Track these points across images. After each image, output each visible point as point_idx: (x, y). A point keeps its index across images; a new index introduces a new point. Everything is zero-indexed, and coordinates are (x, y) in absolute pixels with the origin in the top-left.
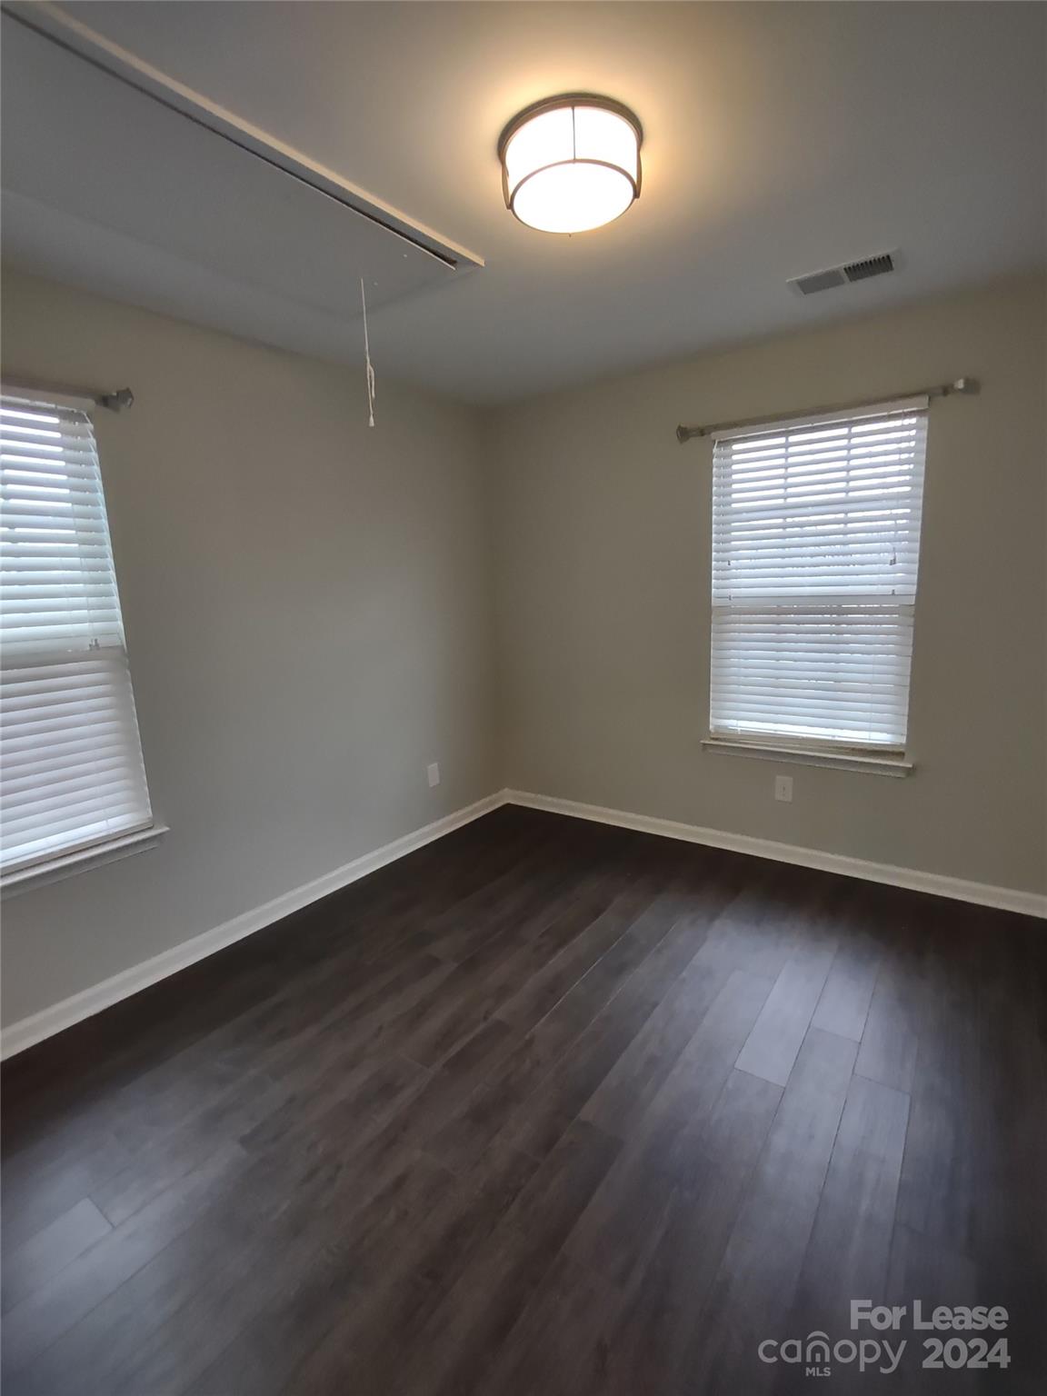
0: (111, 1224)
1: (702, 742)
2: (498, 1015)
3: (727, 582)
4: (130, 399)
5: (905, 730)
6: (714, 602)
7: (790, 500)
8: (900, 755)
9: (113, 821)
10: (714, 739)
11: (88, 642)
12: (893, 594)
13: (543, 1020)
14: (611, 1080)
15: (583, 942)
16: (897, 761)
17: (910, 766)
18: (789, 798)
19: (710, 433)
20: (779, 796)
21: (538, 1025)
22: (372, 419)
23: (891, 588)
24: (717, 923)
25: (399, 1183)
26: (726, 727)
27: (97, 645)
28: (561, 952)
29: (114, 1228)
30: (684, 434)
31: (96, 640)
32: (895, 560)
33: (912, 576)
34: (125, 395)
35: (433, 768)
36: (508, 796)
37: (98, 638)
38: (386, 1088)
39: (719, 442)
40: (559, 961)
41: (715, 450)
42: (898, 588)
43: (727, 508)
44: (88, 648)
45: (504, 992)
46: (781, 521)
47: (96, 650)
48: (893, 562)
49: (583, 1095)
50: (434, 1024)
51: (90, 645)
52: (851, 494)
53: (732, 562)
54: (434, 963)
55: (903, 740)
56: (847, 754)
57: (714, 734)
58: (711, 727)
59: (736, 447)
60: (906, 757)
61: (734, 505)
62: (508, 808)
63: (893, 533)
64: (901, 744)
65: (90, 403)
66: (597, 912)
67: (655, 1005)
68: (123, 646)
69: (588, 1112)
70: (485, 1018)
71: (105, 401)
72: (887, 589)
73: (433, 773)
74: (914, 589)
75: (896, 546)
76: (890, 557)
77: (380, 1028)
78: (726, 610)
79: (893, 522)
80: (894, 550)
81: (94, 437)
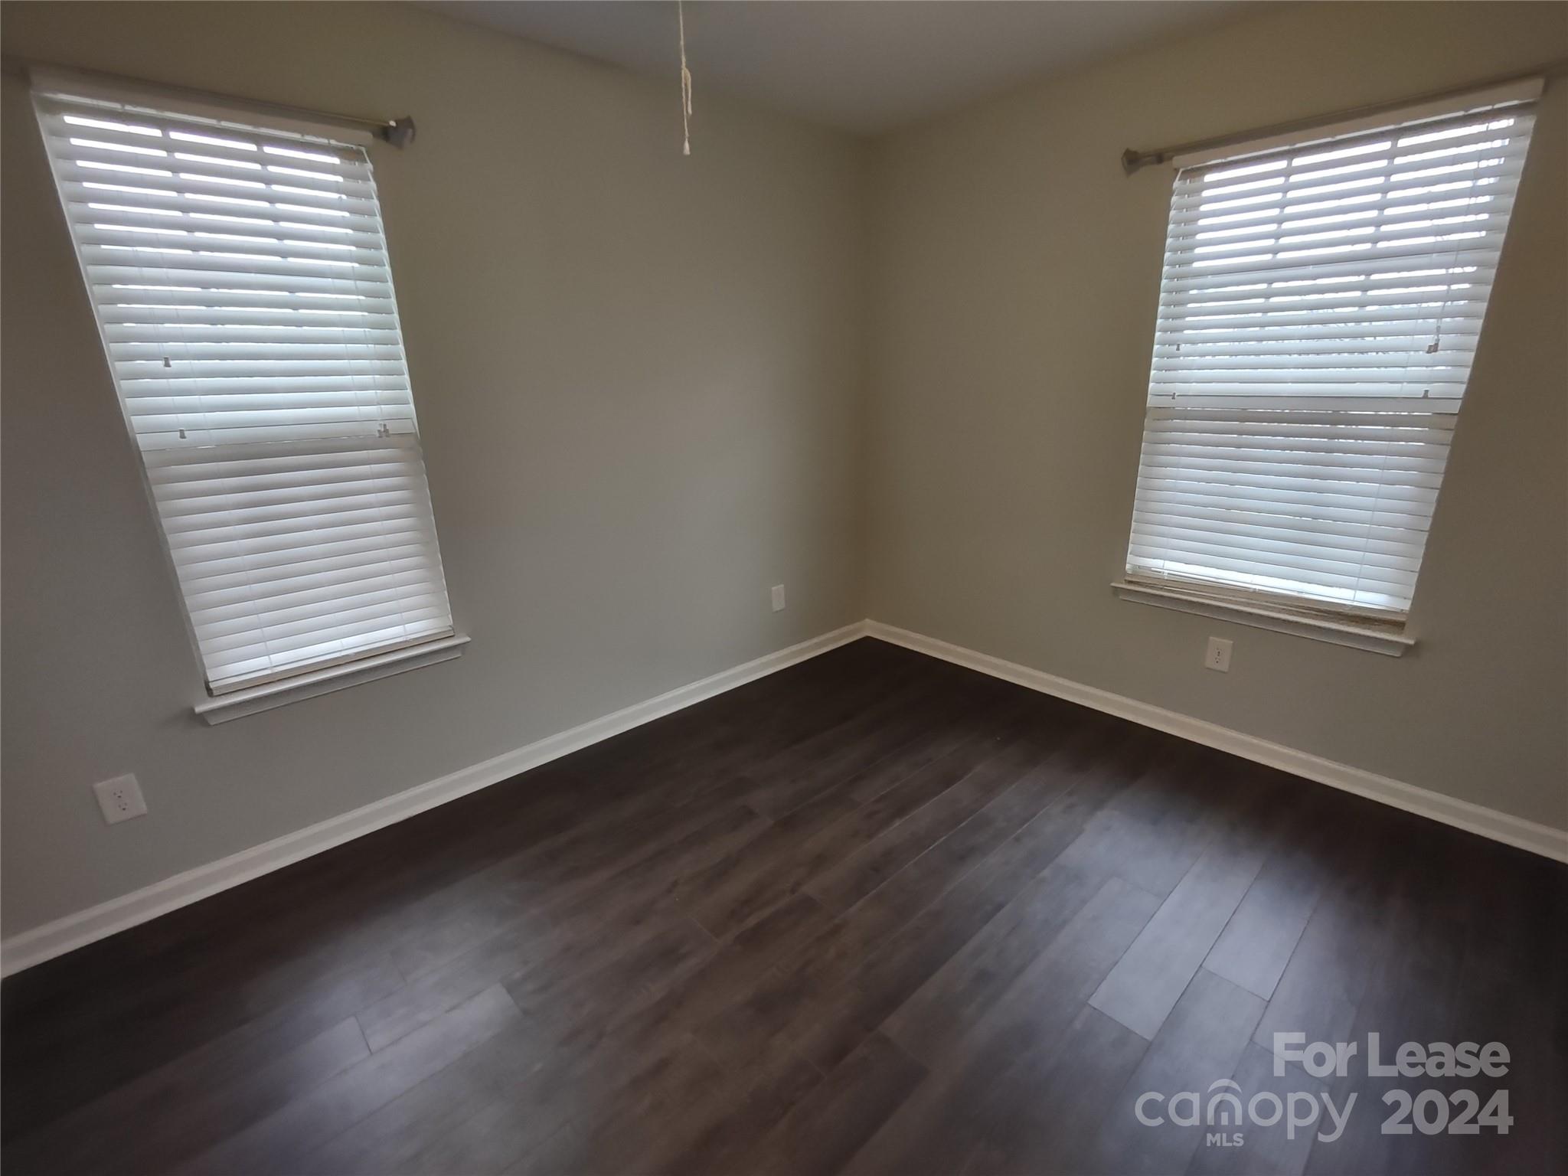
0: (370, 1050)
1: (1113, 584)
2: (809, 889)
3: (1172, 373)
4: (410, 131)
5: (1411, 592)
6: (1151, 401)
7: (1282, 256)
8: (1397, 625)
9: (410, 627)
10: (1131, 582)
11: (376, 427)
12: (1426, 397)
13: (860, 903)
14: (928, 992)
15: (924, 815)
16: (1394, 633)
17: (1411, 642)
18: (1224, 666)
19: (1171, 158)
20: (1210, 663)
21: (853, 910)
22: (687, 145)
23: (1424, 387)
24: (1102, 816)
25: (661, 1067)
26: (1149, 569)
27: (386, 431)
28: (897, 823)
29: (371, 1054)
30: (1133, 160)
31: (385, 425)
32: (1436, 345)
33: (1462, 369)
34: (406, 123)
35: (778, 590)
36: (871, 628)
37: (386, 422)
38: (667, 954)
39: (1183, 172)
40: (895, 832)
41: (1177, 184)
42: (1435, 389)
43: (1185, 269)
44: (377, 435)
45: (820, 861)
46: (1264, 286)
47: (385, 437)
48: (1433, 349)
49: (891, 1002)
50: (734, 888)
51: (379, 431)
52: (1382, 245)
53: (1183, 347)
54: (749, 814)
55: (1406, 605)
56: (1315, 617)
57: (1132, 575)
58: (1128, 566)
59: (1209, 178)
60: (1406, 627)
61: (1196, 265)
62: (867, 641)
63: (1440, 304)
64: (1402, 612)
65: (367, 137)
66: (949, 781)
67: (999, 907)
68: (416, 432)
69: (893, 1025)
70: (793, 891)
71: (385, 133)
72: (1418, 389)
73: (778, 595)
74: (1460, 390)
75: (1443, 326)
76: (1430, 339)
77: (675, 884)
78: (1167, 413)
79: (1445, 288)
80: (1438, 331)
81: (376, 180)
